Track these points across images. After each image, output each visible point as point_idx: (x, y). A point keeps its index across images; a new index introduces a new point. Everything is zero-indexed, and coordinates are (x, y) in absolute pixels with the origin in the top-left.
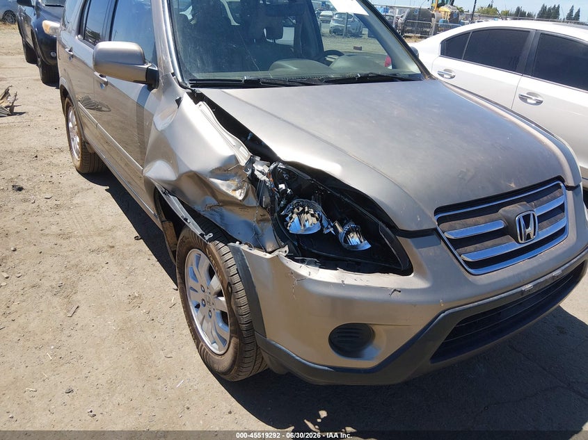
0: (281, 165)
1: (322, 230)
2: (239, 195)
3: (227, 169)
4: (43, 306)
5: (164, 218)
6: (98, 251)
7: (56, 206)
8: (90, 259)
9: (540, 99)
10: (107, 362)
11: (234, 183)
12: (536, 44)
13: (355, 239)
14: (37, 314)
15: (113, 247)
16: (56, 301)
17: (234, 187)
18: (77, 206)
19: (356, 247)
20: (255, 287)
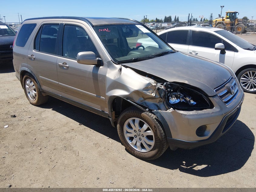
0: (168, 83)
1: (180, 101)
2: (153, 95)
3: (148, 87)
4: (64, 155)
5: (112, 110)
6: (68, 132)
7: (36, 120)
8: (68, 136)
9: (196, 53)
10: (103, 166)
11: (151, 91)
12: (191, 34)
13: (192, 102)
14: (64, 158)
15: (73, 129)
16: (68, 152)
17: (151, 93)
18: (45, 118)
19: (192, 104)
20: (167, 122)
